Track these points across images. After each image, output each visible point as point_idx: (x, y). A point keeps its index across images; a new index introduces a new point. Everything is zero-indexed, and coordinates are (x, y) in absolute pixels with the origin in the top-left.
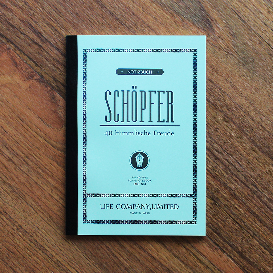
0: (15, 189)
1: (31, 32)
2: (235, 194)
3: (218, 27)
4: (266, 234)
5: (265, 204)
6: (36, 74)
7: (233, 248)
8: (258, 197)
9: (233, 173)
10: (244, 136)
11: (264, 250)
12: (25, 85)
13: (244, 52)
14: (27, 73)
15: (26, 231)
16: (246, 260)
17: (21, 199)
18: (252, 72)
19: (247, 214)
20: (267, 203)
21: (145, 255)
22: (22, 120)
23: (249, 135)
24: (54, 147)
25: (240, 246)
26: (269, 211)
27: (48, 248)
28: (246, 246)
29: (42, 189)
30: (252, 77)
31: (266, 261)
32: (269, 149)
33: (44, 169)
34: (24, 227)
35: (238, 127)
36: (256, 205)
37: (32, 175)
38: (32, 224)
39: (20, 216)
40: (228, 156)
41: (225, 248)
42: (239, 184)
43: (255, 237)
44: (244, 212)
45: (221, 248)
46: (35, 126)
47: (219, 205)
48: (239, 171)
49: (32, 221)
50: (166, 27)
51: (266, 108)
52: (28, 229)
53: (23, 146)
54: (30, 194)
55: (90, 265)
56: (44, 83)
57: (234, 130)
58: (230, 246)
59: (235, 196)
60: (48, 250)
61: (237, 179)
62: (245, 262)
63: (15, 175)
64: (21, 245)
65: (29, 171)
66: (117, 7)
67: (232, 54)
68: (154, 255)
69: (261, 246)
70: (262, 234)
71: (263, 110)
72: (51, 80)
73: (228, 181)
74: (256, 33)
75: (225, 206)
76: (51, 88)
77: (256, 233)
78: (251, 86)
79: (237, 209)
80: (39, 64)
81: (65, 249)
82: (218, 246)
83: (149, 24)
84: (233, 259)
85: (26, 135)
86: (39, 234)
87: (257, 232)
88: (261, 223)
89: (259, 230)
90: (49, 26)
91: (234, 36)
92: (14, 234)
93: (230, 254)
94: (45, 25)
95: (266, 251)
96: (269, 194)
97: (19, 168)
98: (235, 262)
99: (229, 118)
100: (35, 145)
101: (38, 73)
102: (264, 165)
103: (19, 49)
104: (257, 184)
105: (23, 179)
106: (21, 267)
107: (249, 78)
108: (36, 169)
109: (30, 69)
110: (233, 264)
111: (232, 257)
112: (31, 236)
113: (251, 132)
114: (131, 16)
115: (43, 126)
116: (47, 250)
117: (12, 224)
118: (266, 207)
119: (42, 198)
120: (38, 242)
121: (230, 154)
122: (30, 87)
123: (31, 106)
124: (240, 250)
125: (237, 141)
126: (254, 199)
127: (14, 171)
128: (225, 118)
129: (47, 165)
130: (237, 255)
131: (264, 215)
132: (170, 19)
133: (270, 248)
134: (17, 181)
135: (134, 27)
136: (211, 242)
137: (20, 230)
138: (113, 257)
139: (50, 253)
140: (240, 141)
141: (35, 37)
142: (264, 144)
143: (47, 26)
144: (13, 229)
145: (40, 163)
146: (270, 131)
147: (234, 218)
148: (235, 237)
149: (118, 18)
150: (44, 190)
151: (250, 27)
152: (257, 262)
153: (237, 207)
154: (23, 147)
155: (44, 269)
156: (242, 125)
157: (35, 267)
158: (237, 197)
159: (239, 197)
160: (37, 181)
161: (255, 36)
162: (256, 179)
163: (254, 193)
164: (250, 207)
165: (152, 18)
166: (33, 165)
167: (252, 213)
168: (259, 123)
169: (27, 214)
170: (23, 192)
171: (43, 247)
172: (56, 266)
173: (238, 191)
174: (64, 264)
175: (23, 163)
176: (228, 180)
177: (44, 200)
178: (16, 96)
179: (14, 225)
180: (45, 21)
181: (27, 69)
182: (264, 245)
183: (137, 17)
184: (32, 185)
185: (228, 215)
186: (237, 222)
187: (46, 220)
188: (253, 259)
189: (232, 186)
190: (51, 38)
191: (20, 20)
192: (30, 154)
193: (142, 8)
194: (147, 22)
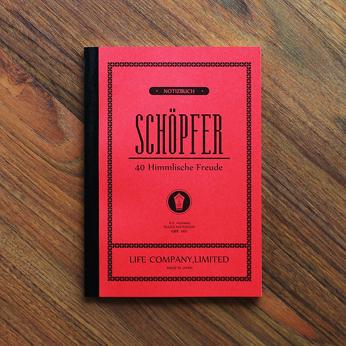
0: (6, 220)
1: (21, 24)
2: (284, 219)
3: (256, 12)
4: (325, 268)
5: (323, 230)
6: (29, 76)
7: (283, 286)
8: (313, 221)
9: (280, 193)
10: (293, 146)
11: (323, 287)
12: (15, 90)
13: (290, 41)
14: (18, 75)
15: (21, 273)
16: (300, 301)
17: (14, 232)
18: (301, 65)
19: (300, 243)
20: (326, 229)
22: (13, 134)
23: (300, 144)
24: (53, 167)
25: (293, 284)
26: (328, 238)
27: (50, 294)
28: (300, 284)
29: (41, 220)
30: (301, 72)
31: (326, 301)
32: (326, 161)
33: (42, 194)
34: (19, 268)
35: (285, 135)
36: (311, 232)
37: (27, 202)
38: (28, 264)
39: (14, 255)
40: (274, 171)
41: (274, 286)
42: (288, 206)
43: (312, 272)
44: (297, 241)
45: (269, 287)
46: (30, 140)
47: (264, 233)
48: (289, 190)
49: (29, 261)
50: (190, 13)
51: (320, 110)
52: (24, 270)
53: (16, 166)
54: (26, 226)
55: (103, 313)
56: (40, 87)
57: (281, 138)
58: (280, 283)
59: (285, 222)
60: (50, 296)
61: (286, 200)
62: (299, 304)
63: (5, 203)
64: (15, 291)
65: (23, 197)
67: (275, 44)
69: (319, 283)
70: (320, 268)
71: (317, 113)
72: (48, 83)
73: (275, 203)
74: (304, 16)
75: (273, 234)
76: (48, 94)
77: (312, 267)
78: (300, 83)
79: (287, 237)
80: (32, 63)
81: (72, 294)
83: (170, 10)
84: (284, 301)
85: (19, 153)
86: (38, 277)
87: (313, 265)
88: (318, 253)
89: (316, 263)
90: (43, 17)
91: (276, 22)
92: (6, 277)
93: (280, 295)
94: (40, 15)
95: (326, 289)
96: (327, 217)
97: (10, 194)
98: (287, 304)
99: (274, 124)
100: (30, 165)
101: (32, 75)
102: (320, 181)
103: (7, 46)
104: (312, 205)
105: (16, 208)
106: (16, 318)
107: (298, 74)
108: (32, 195)
109: (22, 70)
110: (285, 307)
111: (282, 298)
112: (27, 279)
113: (302, 141)
115: (39, 140)
116: (48, 296)
117: (4, 264)
118: (324, 233)
119: (41, 231)
120: (36, 287)
121: (276, 169)
122: (22, 93)
123: (24, 117)
124: (293, 289)
125: (285, 153)
126: (309, 225)
127: (5, 199)
128: (269, 124)
129: (46, 189)
130: (289, 295)
131: (321, 244)
132: (196, 3)
133: (330, 286)
134: (9, 210)
135: (151, 15)
137: (14, 272)
139: (52, 299)
140: (288, 152)
141: (27, 30)
142: (319, 154)
143: (41, 16)
144: (4, 271)
145: (37, 187)
146: (326, 139)
147: (284, 248)
148: (286, 273)
149: (130, 4)
150: (43, 221)
151: (297, 10)
152: (315, 303)
153: (287, 234)
154: (14, 167)
155: (45, 320)
156: (290, 132)
157: (35, 318)
158: (287, 222)
159: (289, 223)
160: (33, 210)
161: (303, 21)
162: (310, 200)
163: (309, 217)
164: (304, 234)
166: (28, 190)
167: (307, 242)
168: (311, 129)
169: (22, 251)
170: (16, 224)
171: (43, 292)
172: (60, 315)
173: (287, 215)
174: (71, 313)
175: (15, 188)
176: (275, 201)
177: (43, 233)
178: (5, 104)
179: (6, 266)
180: (39, 10)
181: (18, 70)
182: (323, 281)
184: (27, 215)
185: (277, 246)
186: (288, 254)
187: (47, 258)
188: (310, 299)
189: (280, 209)
190: (47, 31)
191: (7, 10)
192: (25, 177)
194: (167, 7)
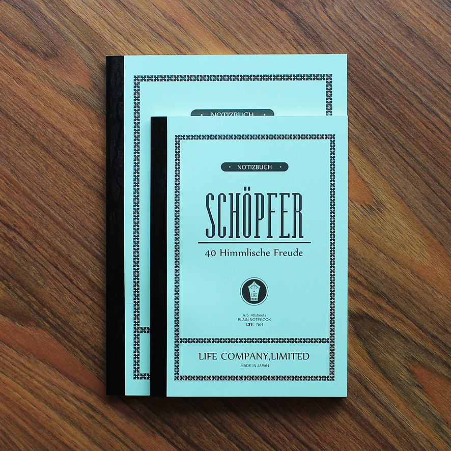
7: (175, 431)
11: (220, 433)
21: (55, 442)
25: (186, 428)
28: (194, 428)
41: (165, 431)
43: (207, 416)
45: (159, 432)
50: (76, 126)
58: (171, 428)
66: (9, 100)
68: (66, 442)
69: (215, 428)
82: (155, 428)
83: (54, 123)
84: (176, 446)
87: (209, 408)
93: (172, 440)
95: (223, 435)
114: (28, 112)
124: (186, 434)
130: (182, 440)
133: (227, 431)
135: (33, 129)
136: (144, 423)
138: (11, 445)
149: (11, 116)
165: (57, 115)
182: (220, 426)
183: (37, 114)
188: (205, 446)
193: (43, 101)
194: (51, 120)
